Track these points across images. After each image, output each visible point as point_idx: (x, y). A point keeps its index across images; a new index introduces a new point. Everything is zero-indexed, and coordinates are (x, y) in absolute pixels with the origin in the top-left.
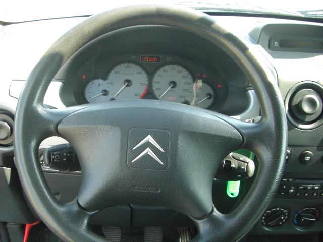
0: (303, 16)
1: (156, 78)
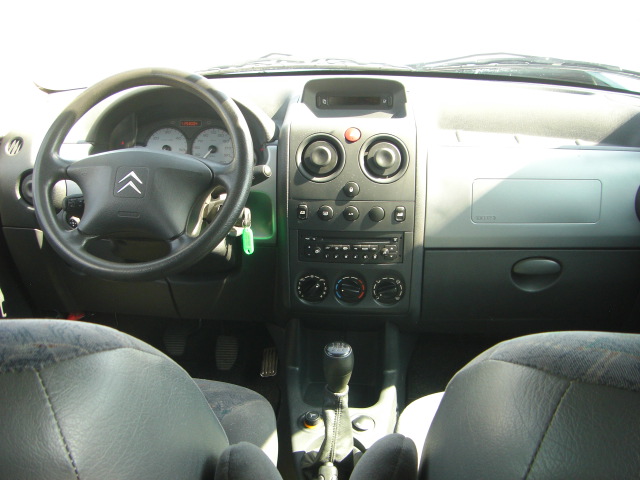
0: (414, 70)
1: (196, 143)
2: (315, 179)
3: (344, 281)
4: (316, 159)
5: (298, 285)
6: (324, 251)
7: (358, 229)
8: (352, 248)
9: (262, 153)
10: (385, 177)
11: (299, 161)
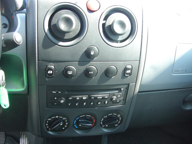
2: (61, 43)
3: (80, 118)
4: (63, 26)
5: (46, 123)
6: (67, 101)
7: (96, 84)
8: (90, 98)
9: (13, 20)
10: (117, 42)
11: (47, 27)
